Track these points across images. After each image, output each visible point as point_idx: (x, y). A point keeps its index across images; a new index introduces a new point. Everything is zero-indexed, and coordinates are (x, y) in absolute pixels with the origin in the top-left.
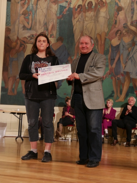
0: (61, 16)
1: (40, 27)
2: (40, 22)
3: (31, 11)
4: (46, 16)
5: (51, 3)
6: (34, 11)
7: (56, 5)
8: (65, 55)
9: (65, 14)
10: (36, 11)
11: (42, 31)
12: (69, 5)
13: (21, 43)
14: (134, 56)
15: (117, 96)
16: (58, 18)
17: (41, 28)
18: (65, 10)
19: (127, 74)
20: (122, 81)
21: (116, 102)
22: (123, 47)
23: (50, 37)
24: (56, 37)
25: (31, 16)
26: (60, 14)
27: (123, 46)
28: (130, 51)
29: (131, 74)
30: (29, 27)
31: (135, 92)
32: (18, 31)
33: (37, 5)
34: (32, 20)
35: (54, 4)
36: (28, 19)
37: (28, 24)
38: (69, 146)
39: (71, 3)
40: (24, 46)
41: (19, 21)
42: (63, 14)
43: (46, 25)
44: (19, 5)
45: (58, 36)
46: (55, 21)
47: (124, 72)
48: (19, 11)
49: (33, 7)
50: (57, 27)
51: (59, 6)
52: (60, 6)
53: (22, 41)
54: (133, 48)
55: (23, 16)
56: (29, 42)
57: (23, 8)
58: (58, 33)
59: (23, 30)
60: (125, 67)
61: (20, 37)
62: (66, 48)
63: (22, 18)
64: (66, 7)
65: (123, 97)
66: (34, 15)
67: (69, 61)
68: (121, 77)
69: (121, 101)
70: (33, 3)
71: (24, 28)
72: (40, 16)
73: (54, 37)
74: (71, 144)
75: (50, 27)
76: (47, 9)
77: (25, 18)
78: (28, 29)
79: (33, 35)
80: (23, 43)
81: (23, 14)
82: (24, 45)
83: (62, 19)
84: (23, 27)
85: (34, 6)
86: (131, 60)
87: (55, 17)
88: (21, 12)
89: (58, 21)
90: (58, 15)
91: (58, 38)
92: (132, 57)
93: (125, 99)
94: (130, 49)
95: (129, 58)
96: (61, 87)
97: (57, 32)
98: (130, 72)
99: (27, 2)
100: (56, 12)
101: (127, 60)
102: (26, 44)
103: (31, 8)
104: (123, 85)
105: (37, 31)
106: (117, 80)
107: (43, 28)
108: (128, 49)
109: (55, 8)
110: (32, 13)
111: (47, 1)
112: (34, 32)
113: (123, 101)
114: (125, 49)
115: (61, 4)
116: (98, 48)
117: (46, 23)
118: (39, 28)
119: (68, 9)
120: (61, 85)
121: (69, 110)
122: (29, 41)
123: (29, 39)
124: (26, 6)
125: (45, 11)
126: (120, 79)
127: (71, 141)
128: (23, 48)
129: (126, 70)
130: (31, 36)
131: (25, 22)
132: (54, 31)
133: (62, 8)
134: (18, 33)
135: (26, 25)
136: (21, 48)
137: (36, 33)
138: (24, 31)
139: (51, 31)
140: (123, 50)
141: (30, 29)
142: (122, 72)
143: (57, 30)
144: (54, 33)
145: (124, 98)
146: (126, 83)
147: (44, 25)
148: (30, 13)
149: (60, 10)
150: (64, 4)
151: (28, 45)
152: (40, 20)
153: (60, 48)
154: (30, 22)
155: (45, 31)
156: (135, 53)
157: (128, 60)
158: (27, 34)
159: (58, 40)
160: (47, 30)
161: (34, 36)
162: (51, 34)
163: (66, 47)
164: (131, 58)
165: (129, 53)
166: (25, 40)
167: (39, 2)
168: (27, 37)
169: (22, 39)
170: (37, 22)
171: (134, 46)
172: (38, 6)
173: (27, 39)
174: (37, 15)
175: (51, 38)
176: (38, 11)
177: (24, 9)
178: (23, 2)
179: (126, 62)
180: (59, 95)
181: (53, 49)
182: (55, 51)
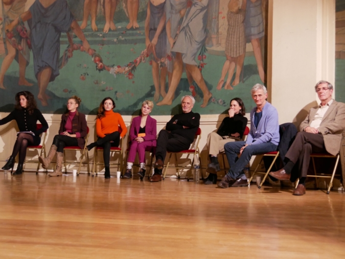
8: (65, 18)
14: (189, 24)
15: (160, 95)
19: (178, 56)
20: (168, 67)
21: (158, 106)
22: (172, 8)
27: (172, 5)
28: (184, 15)
29: (184, 57)
31: (191, 88)
38: (72, 184)
47: (172, 52)
54: (187, 10)
60: (174, 43)
62: (67, 4)
65: (170, 98)
67: (73, 28)
68: (167, 62)
69: (167, 105)
74: (77, 180)
86: (184, 32)
92: (186, 26)
93: (173, 101)
94: (182, 12)
95: (181, 28)
98: (183, 54)
101: (178, 32)
104: (170, 75)
106: (159, 67)
108: (180, 11)
113: (170, 103)
114: (174, 12)
116: (126, 7)
120: (58, 74)
121: (73, 120)
126: (165, 65)
127: (78, 175)
129: (176, 49)
140: (171, 13)
142: (169, 53)
145: (172, 98)
146: (175, 72)
153: (55, 3)
156: (191, 20)
157: (180, 33)
163: (66, 2)
164: (184, 28)
165: (182, 19)
171: (189, 7)
179: (177, 35)
180: (53, 92)
181: (41, 5)
182: (47, 10)
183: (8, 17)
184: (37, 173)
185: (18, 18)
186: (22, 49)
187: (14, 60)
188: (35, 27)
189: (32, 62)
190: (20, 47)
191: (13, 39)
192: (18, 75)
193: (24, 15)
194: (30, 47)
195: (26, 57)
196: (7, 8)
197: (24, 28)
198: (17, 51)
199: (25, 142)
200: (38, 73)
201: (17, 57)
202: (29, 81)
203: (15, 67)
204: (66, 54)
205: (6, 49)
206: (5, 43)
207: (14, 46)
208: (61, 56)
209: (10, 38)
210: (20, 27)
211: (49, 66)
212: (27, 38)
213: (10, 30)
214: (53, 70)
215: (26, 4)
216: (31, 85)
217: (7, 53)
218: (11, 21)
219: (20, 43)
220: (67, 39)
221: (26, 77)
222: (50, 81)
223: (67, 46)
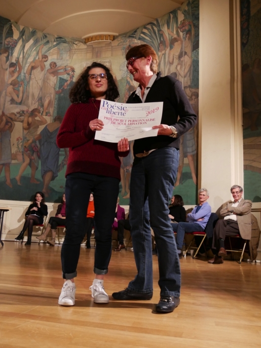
0: (61, 91)
1: (33, 102)
2: (33, 95)
3: (23, 81)
4: (41, 89)
5: (48, 74)
6: (26, 82)
7: (55, 77)
9: (66, 88)
10: (29, 82)
11: (36, 108)
12: (71, 78)
13: (6, 120)
15: (126, 191)
16: (57, 93)
17: (35, 104)
18: (65, 84)
23: (46, 115)
24: (53, 116)
25: (22, 87)
26: (60, 88)
30: (19, 100)
32: (5, 104)
33: (31, 74)
34: (23, 93)
35: (53, 75)
36: (18, 91)
37: (18, 97)
39: (73, 76)
40: (12, 124)
41: (6, 92)
42: (63, 89)
43: (41, 99)
44: (7, 72)
45: (55, 115)
46: (52, 96)
48: (6, 80)
49: (25, 76)
50: (55, 103)
51: (58, 78)
52: (60, 78)
53: (9, 117)
55: (12, 86)
56: (17, 120)
57: (12, 76)
58: (56, 112)
59: (11, 104)
61: (7, 113)
63: (10, 88)
64: (67, 81)
66: (27, 86)
68: (130, 169)
70: (25, 72)
71: (13, 101)
72: (34, 88)
73: (50, 116)
75: (46, 103)
76: (44, 81)
77: (14, 89)
78: (17, 103)
79: (23, 111)
80: (10, 120)
81: (11, 84)
82: (11, 122)
83: (62, 95)
84: (11, 100)
85: (27, 75)
87: (52, 91)
88: (10, 82)
89: (57, 96)
90: (57, 89)
91: (55, 117)
96: (57, 178)
97: (54, 110)
99: (18, 69)
100: (55, 85)
102: (15, 122)
103: (22, 77)
105: (29, 107)
106: (125, 172)
107: (37, 103)
109: (53, 80)
110: (23, 84)
111: (43, 71)
112: (25, 108)
115: (61, 76)
117: (41, 98)
118: (32, 104)
119: (70, 82)
120: (57, 176)
122: (18, 118)
123: (18, 115)
124: (16, 75)
125: (40, 82)
126: (129, 171)
128: (9, 126)
130: (21, 112)
131: (15, 94)
132: (51, 109)
133: (62, 81)
134: (4, 108)
135: (15, 98)
136: (7, 127)
137: (27, 109)
138: (12, 106)
139: (47, 109)
141: (20, 103)
142: (132, 163)
143: (54, 107)
144: (51, 110)
147: (39, 100)
148: (21, 84)
149: (60, 83)
150: (65, 77)
151: (16, 123)
152: (33, 94)
153: (57, 129)
154: (21, 95)
155: (40, 107)
158: (16, 109)
159: (55, 120)
160: (42, 106)
161: (25, 112)
162: (47, 111)
166: (13, 117)
167: (34, 71)
168: (16, 114)
169: (8, 115)
170: (30, 96)
172: (32, 76)
173: (16, 115)
174: (31, 87)
175: (47, 117)
176: (31, 82)
177: (14, 78)
178: (12, 69)
180: (53, 188)
181: (48, 130)
182: (52, 133)
183: (26, 138)
184: (39, 243)
185: (32, 139)
186: (34, 159)
187: (28, 166)
188: (43, 144)
189: (40, 168)
190: (32, 157)
191: (29, 152)
192: (30, 176)
193: (36, 137)
194: (39, 157)
195: (36, 164)
196: (26, 132)
197: (36, 145)
198: (31, 160)
199: (31, 221)
200: (44, 175)
201: (30, 164)
202: (38, 180)
203: (29, 171)
204: (63, 163)
205: (23, 158)
206: (23, 155)
207: (29, 157)
208: (59, 164)
209: (27, 151)
210: (33, 144)
211: (51, 171)
212: (37, 151)
213: (27, 146)
214: (53, 173)
215: (38, 129)
216: (38, 183)
217: (24, 162)
218: (28, 140)
219: (33, 155)
220: (64, 153)
221: (36, 177)
222: (51, 181)
223: (64, 157)
